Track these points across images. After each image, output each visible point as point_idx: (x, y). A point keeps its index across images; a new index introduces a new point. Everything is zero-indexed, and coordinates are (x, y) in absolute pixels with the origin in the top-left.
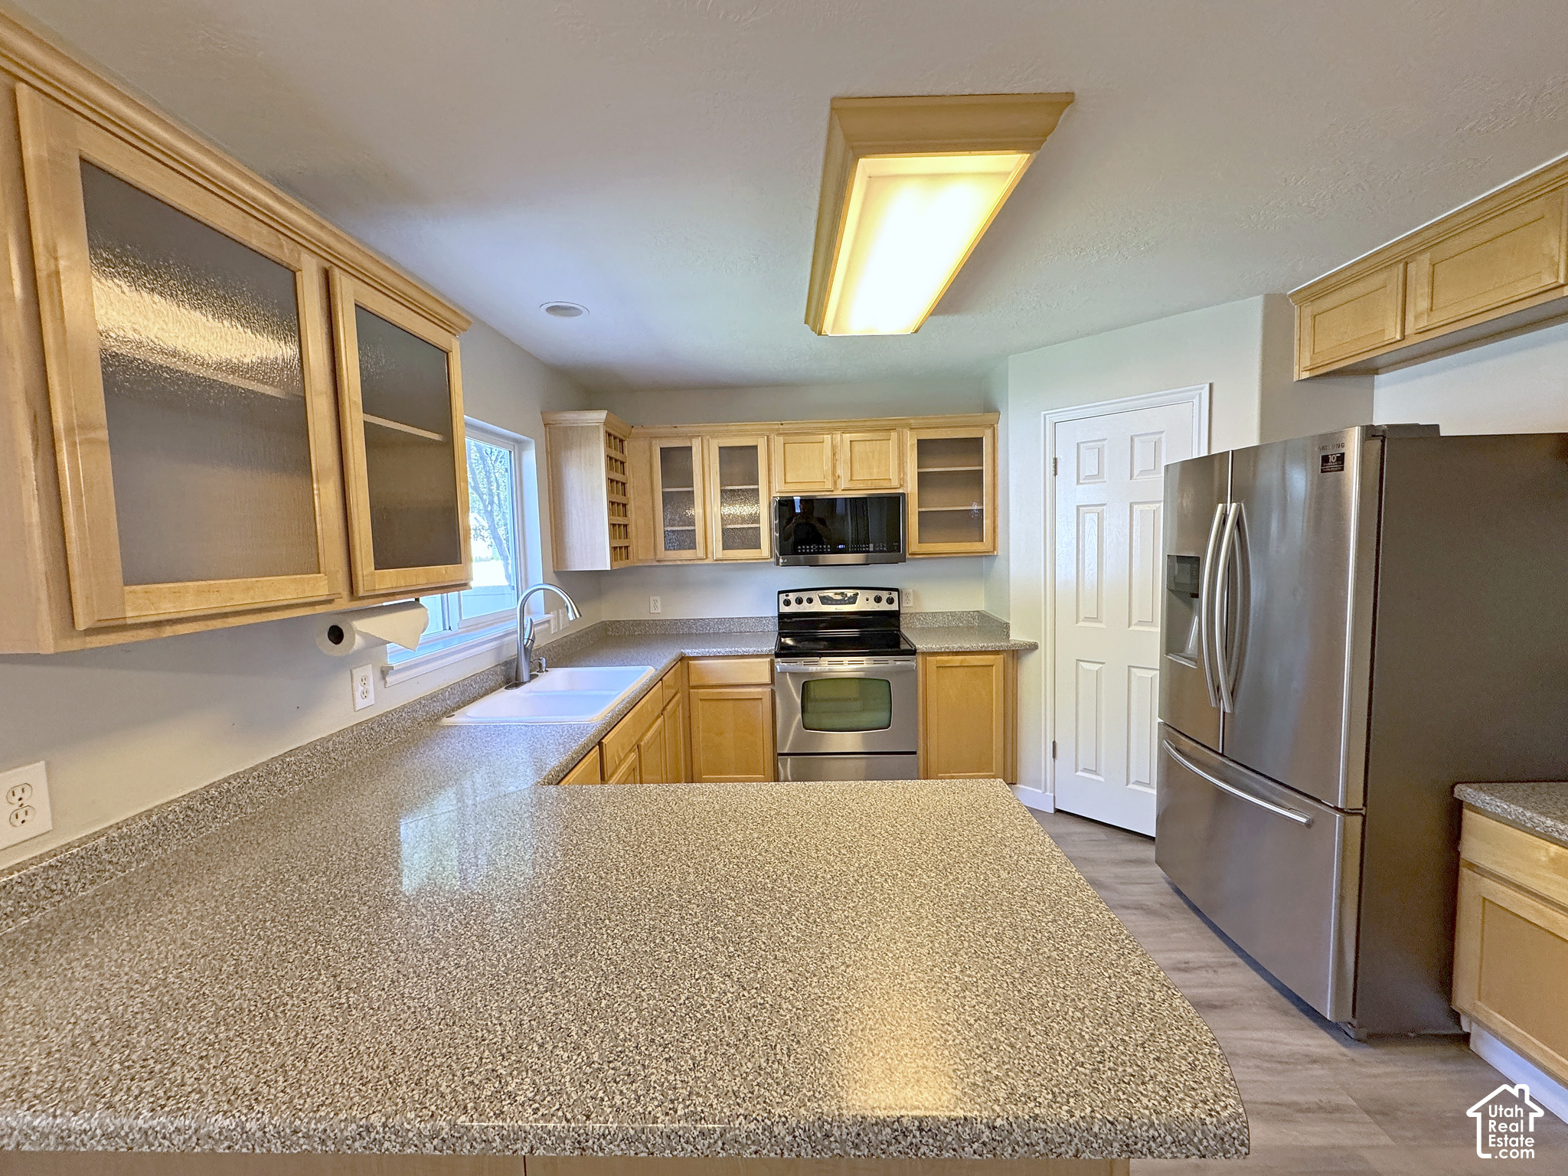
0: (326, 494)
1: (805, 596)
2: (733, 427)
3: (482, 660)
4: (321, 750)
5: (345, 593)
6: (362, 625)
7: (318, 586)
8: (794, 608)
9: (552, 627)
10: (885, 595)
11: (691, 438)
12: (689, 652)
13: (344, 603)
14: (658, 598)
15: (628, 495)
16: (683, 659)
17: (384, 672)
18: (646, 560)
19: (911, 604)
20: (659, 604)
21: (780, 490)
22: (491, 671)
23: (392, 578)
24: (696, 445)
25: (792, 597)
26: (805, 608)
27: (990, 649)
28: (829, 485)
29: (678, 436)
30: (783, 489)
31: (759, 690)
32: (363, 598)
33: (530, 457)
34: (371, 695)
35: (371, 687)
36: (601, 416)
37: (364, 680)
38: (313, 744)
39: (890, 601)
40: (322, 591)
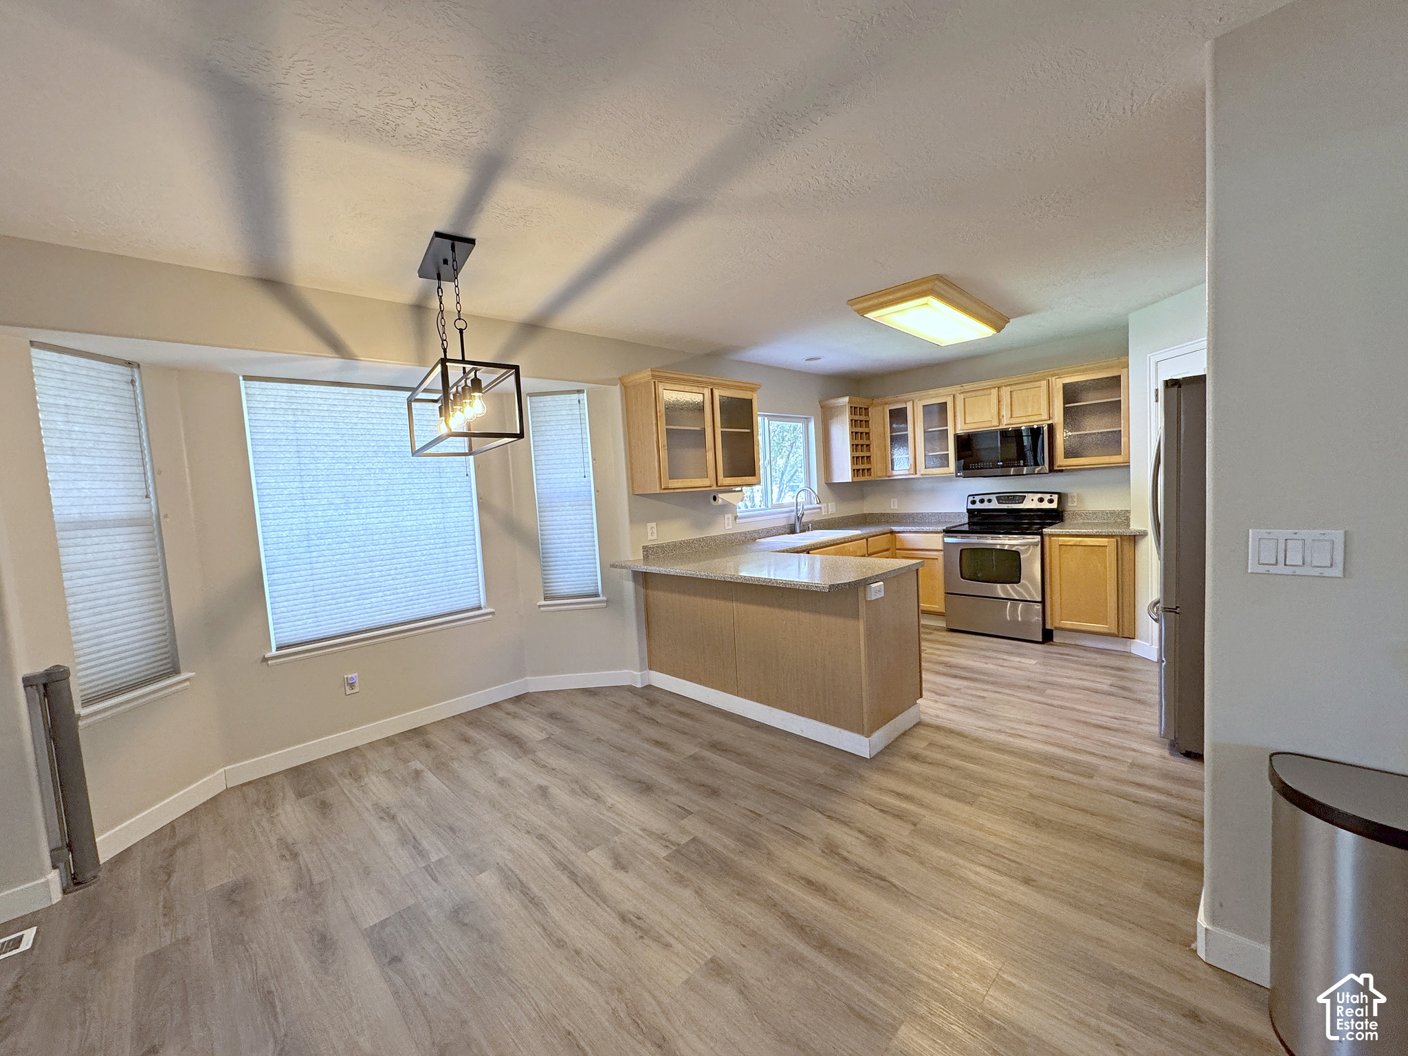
0: (710, 455)
1: (986, 498)
2: (931, 392)
3: (782, 522)
4: (714, 539)
5: (715, 485)
6: (721, 496)
7: (706, 482)
8: (978, 506)
9: (823, 511)
10: (1047, 497)
11: (906, 402)
12: (895, 529)
13: (714, 487)
14: (896, 500)
15: (871, 439)
16: (892, 532)
17: (736, 518)
18: (882, 477)
19: (1075, 504)
20: (896, 504)
21: (962, 429)
22: (784, 527)
23: (729, 481)
24: (909, 406)
25: (977, 499)
26: (986, 506)
27: (1104, 534)
28: (995, 423)
29: (899, 402)
30: (963, 428)
31: (936, 553)
32: (720, 486)
33: (812, 425)
34: (731, 524)
35: (730, 522)
36: (846, 399)
37: (728, 518)
38: (711, 537)
39: (1051, 501)
40: (708, 484)
